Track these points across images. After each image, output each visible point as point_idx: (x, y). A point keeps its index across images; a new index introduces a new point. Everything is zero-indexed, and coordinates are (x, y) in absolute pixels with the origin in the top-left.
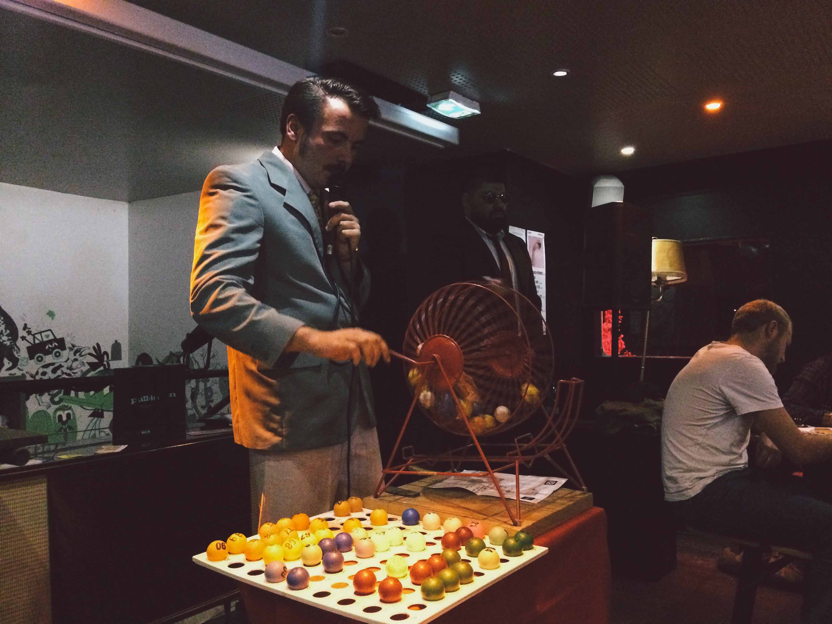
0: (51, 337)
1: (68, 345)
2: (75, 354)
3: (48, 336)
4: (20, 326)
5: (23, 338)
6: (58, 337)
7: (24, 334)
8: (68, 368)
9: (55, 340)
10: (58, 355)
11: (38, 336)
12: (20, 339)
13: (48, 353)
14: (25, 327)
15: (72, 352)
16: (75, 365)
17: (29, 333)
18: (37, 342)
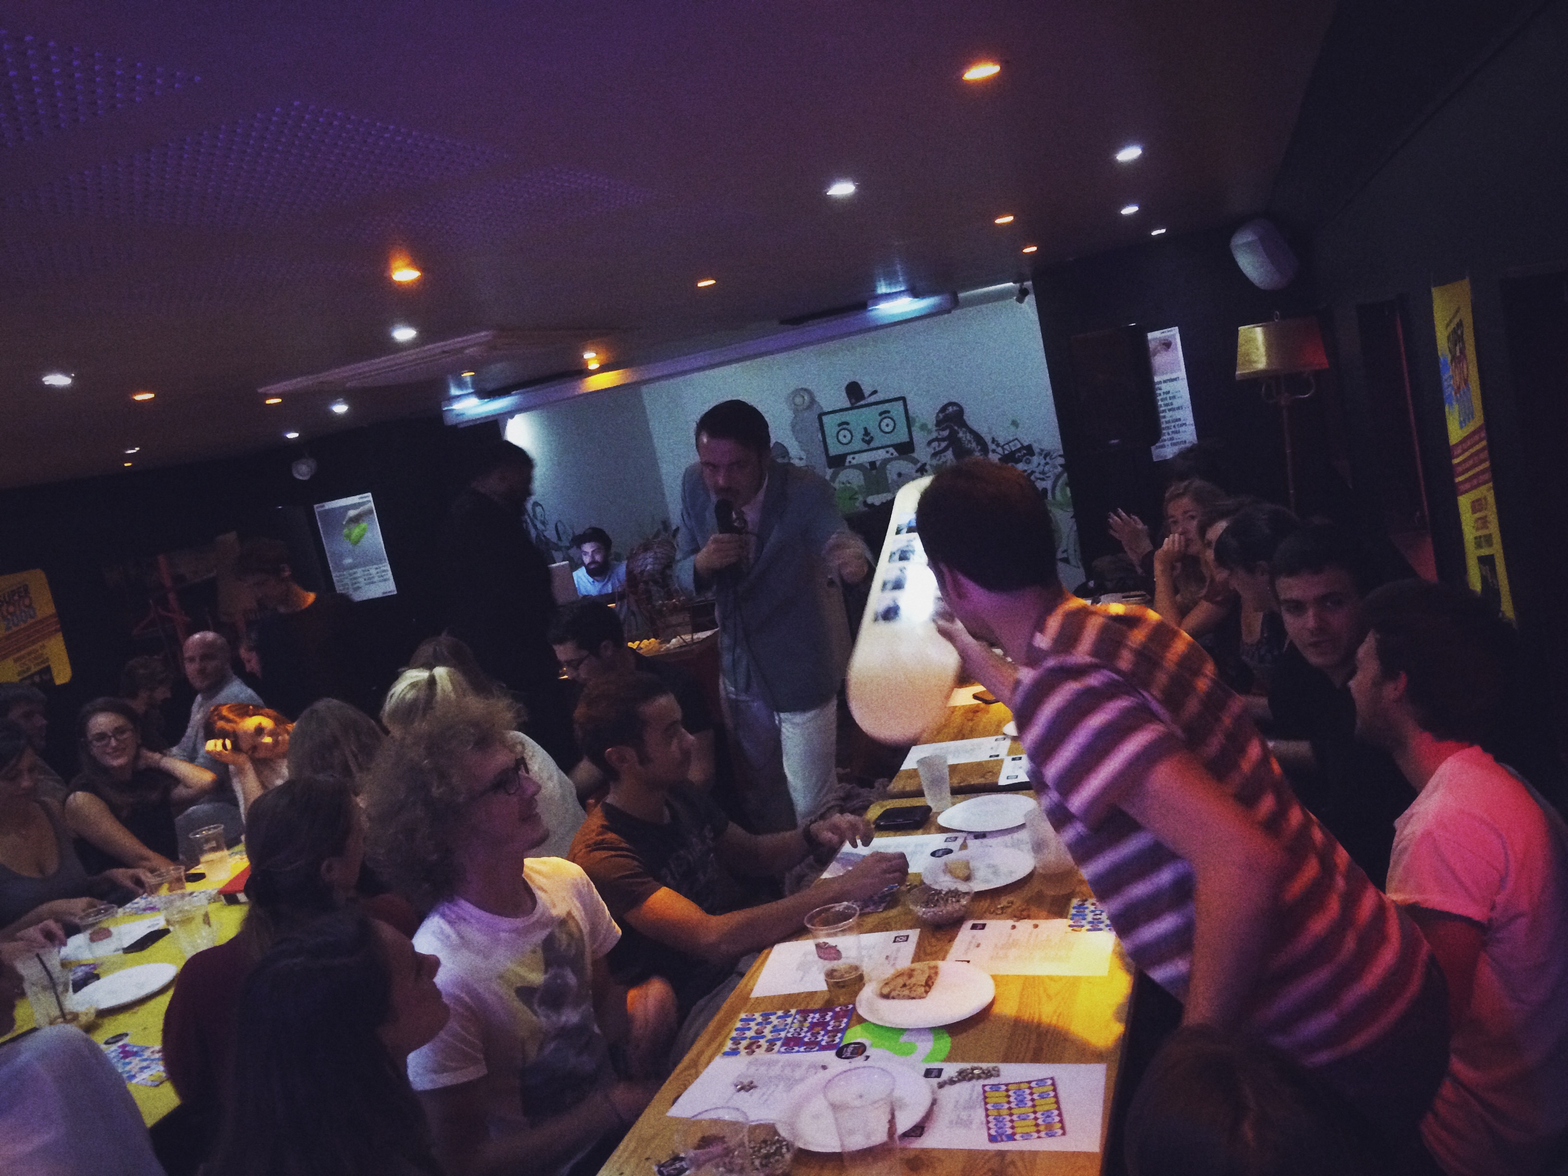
0: (1019, 446)
1: (1037, 451)
2: (1045, 458)
3: (1015, 445)
4: (988, 439)
5: (994, 451)
6: (1025, 444)
7: (994, 447)
8: (1040, 473)
9: (1023, 447)
10: (1028, 462)
11: (1006, 447)
12: (990, 453)
13: (1019, 461)
14: (993, 440)
15: (1042, 457)
16: (1046, 469)
17: (998, 445)
18: (1006, 452)
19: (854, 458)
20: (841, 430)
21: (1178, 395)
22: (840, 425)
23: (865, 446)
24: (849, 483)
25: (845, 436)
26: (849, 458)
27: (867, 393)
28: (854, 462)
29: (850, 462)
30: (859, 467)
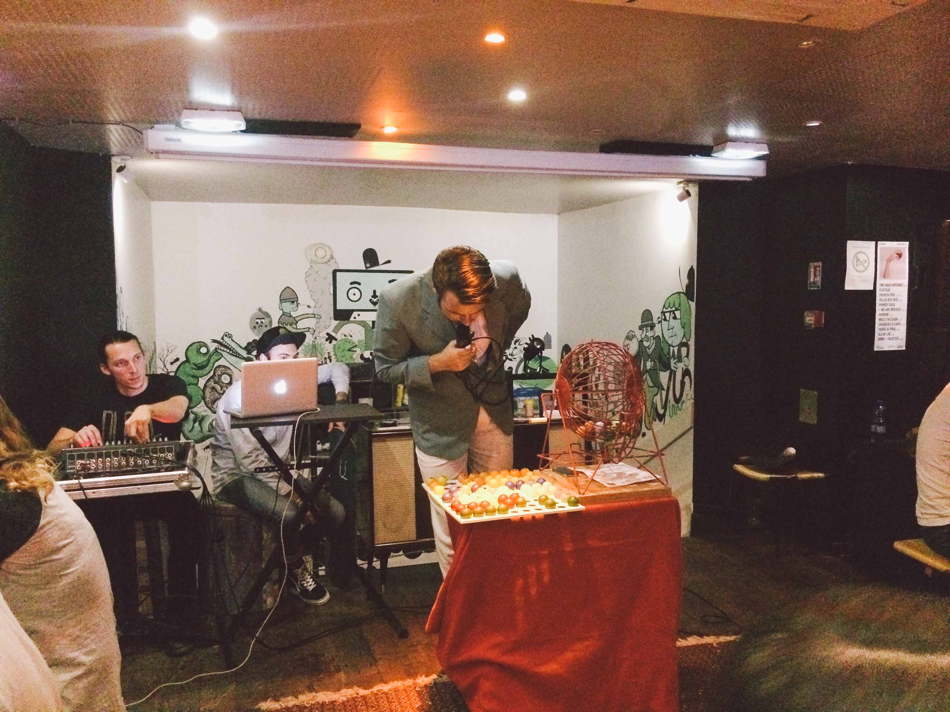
16: (516, 351)
19: (359, 315)
20: (352, 288)
21: (899, 298)
22: (352, 283)
23: (372, 307)
24: (351, 336)
25: (354, 294)
26: (355, 314)
27: (381, 261)
28: (358, 319)
29: (355, 318)
30: (363, 324)
